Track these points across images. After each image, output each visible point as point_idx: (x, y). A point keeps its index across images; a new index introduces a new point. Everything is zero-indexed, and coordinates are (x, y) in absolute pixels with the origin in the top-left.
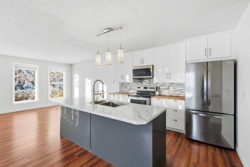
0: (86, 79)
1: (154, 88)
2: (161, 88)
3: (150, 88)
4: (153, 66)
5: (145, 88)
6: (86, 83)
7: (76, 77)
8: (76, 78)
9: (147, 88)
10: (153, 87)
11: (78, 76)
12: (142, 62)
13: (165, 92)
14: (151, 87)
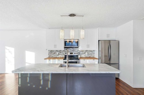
2: (80, 53)
5: (71, 53)
9: (72, 53)
13: (83, 56)
14: (75, 53)
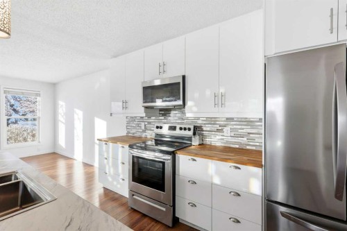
0: (75, 110)
1: (189, 129)
2: (204, 129)
3: (181, 129)
4: (184, 77)
5: (170, 128)
6: (76, 116)
7: (62, 106)
8: (62, 108)
9: (175, 128)
10: (187, 127)
11: (64, 104)
12: (162, 71)
14: (183, 126)
